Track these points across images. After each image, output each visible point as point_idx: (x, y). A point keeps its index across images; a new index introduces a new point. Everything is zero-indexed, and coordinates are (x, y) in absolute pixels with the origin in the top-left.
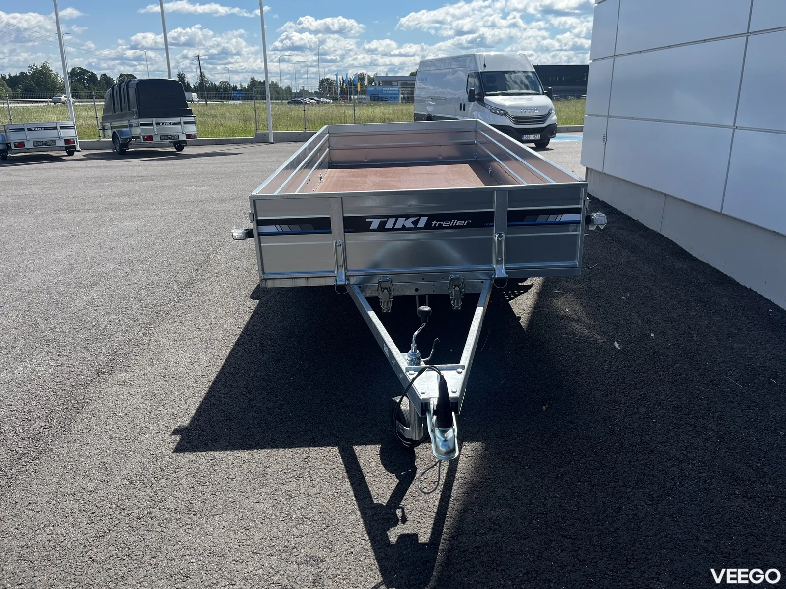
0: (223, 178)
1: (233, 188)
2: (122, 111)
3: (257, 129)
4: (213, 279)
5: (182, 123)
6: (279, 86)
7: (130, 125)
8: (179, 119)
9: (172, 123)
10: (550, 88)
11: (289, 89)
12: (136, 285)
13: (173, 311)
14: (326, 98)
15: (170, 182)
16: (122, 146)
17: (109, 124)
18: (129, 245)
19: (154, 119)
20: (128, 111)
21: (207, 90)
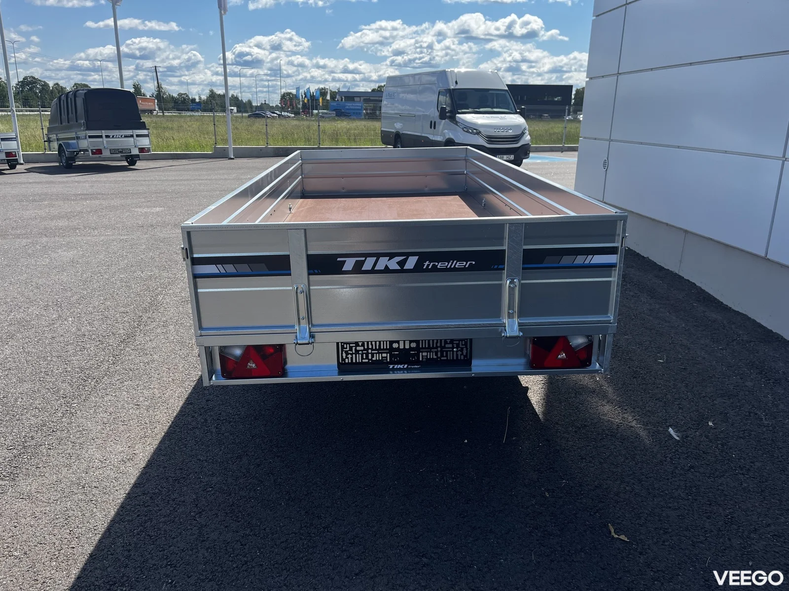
0: (177, 198)
1: (188, 211)
2: (68, 123)
3: (216, 143)
4: (159, 330)
5: (135, 136)
6: (240, 99)
7: (77, 137)
8: (131, 131)
9: (123, 136)
10: (523, 107)
11: (250, 102)
12: (62, 338)
13: (106, 378)
14: (287, 112)
15: (116, 202)
16: (68, 159)
17: (55, 135)
18: (60, 281)
19: (103, 131)
20: (75, 123)
21: (165, 101)
